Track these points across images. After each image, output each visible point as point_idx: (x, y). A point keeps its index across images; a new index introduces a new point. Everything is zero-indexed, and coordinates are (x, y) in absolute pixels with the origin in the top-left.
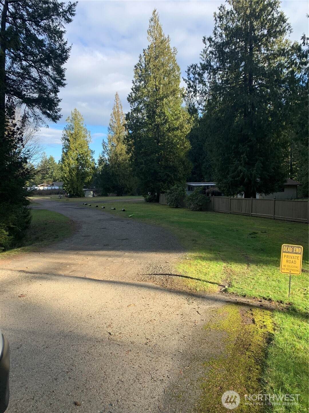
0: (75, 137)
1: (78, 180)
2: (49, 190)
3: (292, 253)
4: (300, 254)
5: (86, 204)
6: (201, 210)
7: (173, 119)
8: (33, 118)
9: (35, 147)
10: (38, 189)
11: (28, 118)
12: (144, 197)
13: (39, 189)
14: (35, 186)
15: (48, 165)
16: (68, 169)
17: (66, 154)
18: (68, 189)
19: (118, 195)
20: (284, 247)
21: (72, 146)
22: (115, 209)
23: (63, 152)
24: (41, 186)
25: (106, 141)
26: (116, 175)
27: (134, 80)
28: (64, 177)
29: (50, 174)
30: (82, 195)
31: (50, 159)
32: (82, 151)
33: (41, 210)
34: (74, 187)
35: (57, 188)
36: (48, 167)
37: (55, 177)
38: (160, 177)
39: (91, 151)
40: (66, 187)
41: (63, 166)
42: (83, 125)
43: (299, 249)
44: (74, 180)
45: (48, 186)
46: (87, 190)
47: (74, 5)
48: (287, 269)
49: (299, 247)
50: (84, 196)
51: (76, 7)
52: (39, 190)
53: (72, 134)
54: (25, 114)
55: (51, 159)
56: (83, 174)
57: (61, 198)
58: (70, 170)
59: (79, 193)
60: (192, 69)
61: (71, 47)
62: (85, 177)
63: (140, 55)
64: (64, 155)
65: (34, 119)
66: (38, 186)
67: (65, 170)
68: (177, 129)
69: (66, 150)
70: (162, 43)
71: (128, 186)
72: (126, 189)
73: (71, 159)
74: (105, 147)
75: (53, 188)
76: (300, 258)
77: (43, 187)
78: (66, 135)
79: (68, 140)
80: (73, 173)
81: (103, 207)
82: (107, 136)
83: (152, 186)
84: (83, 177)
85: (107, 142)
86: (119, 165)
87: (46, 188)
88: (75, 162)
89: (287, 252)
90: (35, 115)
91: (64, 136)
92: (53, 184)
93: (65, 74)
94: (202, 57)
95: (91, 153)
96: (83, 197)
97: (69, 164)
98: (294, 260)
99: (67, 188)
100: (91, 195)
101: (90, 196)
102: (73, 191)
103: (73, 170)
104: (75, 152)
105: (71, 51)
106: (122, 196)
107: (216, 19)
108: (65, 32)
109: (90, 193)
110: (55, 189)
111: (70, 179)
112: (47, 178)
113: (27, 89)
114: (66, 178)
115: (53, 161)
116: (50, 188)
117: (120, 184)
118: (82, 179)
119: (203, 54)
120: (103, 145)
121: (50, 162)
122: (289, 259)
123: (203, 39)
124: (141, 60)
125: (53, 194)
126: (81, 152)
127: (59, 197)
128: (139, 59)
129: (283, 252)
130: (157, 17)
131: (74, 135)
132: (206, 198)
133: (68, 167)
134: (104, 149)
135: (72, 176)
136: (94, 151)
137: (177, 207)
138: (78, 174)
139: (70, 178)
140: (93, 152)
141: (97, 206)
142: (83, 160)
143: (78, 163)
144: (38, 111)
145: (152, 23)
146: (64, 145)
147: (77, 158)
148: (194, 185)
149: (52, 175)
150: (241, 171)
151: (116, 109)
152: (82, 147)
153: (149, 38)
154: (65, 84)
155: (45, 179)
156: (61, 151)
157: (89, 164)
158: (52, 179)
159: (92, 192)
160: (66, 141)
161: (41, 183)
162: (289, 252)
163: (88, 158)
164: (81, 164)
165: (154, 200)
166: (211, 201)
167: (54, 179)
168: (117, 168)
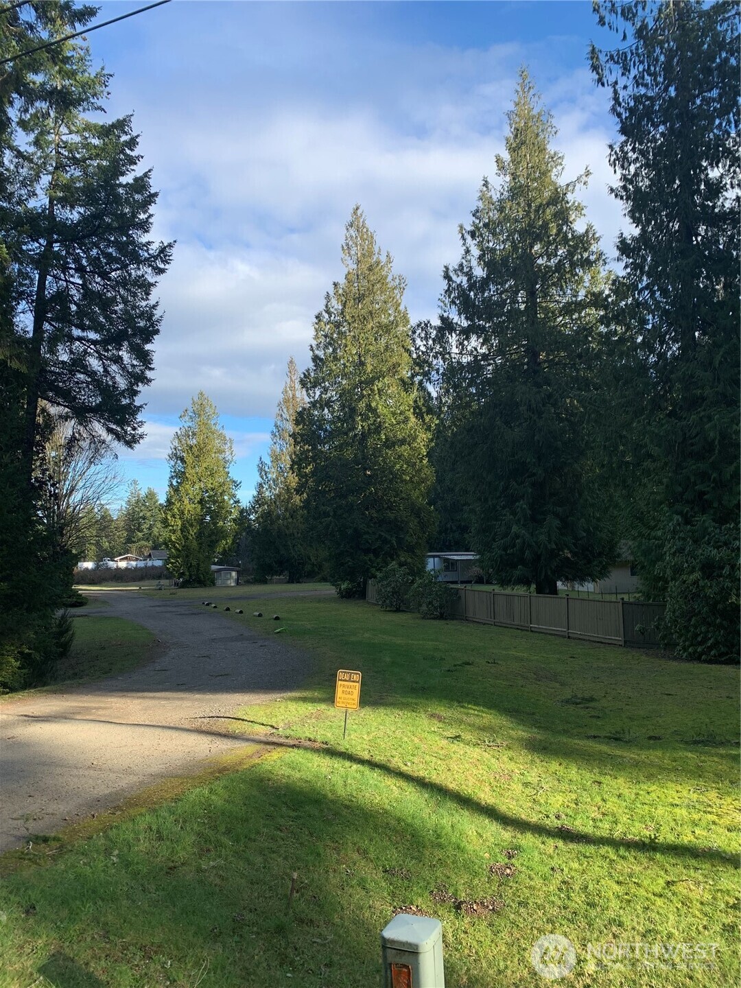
0: (199, 452)
1: (200, 548)
2: (141, 569)
3: (350, 681)
4: (358, 682)
5: (208, 605)
6: (441, 617)
7: (395, 423)
8: (88, 441)
9: (106, 477)
10: (115, 566)
11: (78, 440)
12: (334, 587)
13: (117, 566)
14: (108, 560)
15: (141, 511)
16: (179, 523)
17: (176, 490)
18: (176, 569)
19: (291, 581)
20: (341, 674)
21: (190, 472)
22: (260, 615)
23: (171, 485)
24: (122, 559)
25: (267, 460)
26: (286, 535)
27: (314, 343)
28: (170, 542)
29: (145, 530)
30: (208, 582)
31: (147, 497)
32: (212, 484)
33: (106, 618)
34: (191, 564)
35: (159, 563)
36: (141, 515)
37: (158, 538)
38: (368, 542)
39: (234, 481)
40: (172, 563)
41: (169, 518)
42: (218, 427)
43: (357, 676)
44: (192, 547)
45: (137, 560)
46: (225, 569)
47: (170, 246)
48: (343, 703)
49: (357, 674)
50: (213, 583)
51: (173, 249)
52: (118, 569)
53: (191, 447)
54: (74, 434)
55: (151, 495)
56: (212, 533)
57: (160, 589)
58: (183, 525)
59: (202, 576)
60: (420, 331)
61: (161, 317)
62: (217, 541)
63: (328, 293)
64: (172, 493)
65: (90, 443)
66: (116, 559)
67: (173, 526)
68: (403, 442)
69: (177, 482)
70: (370, 269)
71: (313, 559)
72: (308, 568)
73: (186, 501)
74: (263, 473)
75: (150, 563)
76: (357, 688)
77: (126, 562)
78: (180, 448)
79: (182, 460)
80: (191, 532)
81: (238, 611)
82: (269, 451)
83: (349, 563)
84: (213, 541)
85: (269, 463)
86: (294, 512)
87: (134, 563)
88: (195, 508)
89: (343, 680)
90: (93, 436)
91: (173, 450)
92: (150, 556)
93: (153, 358)
94: (442, 304)
95: (234, 487)
96: (210, 586)
97: (183, 513)
98: (350, 690)
99: (175, 567)
100: (232, 581)
101: (229, 582)
102: (187, 574)
103: (192, 525)
104: (197, 486)
105: (163, 323)
106: (299, 582)
107: (463, 236)
108: (157, 284)
109: (229, 576)
110: (153, 567)
111: (183, 547)
112: (139, 540)
113: (79, 388)
114: (173, 543)
115: (153, 500)
116: (141, 564)
117: (296, 556)
118: (209, 546)
119: (444, 299)
120: (261, 470)
121: (147, 504)
122: (345, 690)
123: (444, 269)
124: (329, 304)
125: (149, 579)
126: (210, 485)
127: (157, 585)
128: (324, 302)
129: (339, 680)
130: (361, 220)
131: (195, 449)
132: (450, 591)
133: (180, 518)
134: (262, 477)
135: (188, 539)
136: (240, 483)
137: (398, 610)
138: (200, 533)
139: (183, 543)
140: (237, 485)
141: (228, 609)
142: (215, 502)
143: (202, 508)
144: (98, 428)
145: (352, 232)
146: (173, 470)
147: (201, 499)
148: (456, 558)
149: (150, 534)
150: (517, 536)
151: (290, 392)
152: (212, 475)
153: (346, 260)
154: (150, 381)
155: (134, 542)
156: (167, 483)
157: (227, 511)
158: (151, 542)
159: (234, 574)
160: (179, 462)
161: (123, 551)
162: (345, 681)
163: (226, 498)
164: (209, 511)
165: (356, 594)
166: (460, 597)
167: (154, 542)
168: (290, 520)
